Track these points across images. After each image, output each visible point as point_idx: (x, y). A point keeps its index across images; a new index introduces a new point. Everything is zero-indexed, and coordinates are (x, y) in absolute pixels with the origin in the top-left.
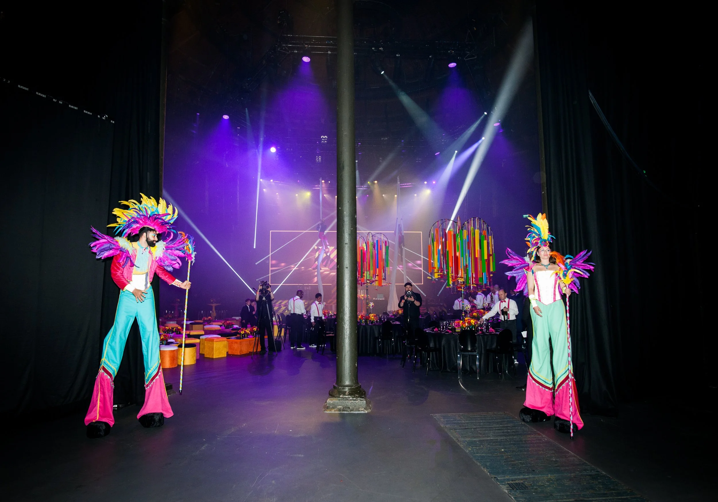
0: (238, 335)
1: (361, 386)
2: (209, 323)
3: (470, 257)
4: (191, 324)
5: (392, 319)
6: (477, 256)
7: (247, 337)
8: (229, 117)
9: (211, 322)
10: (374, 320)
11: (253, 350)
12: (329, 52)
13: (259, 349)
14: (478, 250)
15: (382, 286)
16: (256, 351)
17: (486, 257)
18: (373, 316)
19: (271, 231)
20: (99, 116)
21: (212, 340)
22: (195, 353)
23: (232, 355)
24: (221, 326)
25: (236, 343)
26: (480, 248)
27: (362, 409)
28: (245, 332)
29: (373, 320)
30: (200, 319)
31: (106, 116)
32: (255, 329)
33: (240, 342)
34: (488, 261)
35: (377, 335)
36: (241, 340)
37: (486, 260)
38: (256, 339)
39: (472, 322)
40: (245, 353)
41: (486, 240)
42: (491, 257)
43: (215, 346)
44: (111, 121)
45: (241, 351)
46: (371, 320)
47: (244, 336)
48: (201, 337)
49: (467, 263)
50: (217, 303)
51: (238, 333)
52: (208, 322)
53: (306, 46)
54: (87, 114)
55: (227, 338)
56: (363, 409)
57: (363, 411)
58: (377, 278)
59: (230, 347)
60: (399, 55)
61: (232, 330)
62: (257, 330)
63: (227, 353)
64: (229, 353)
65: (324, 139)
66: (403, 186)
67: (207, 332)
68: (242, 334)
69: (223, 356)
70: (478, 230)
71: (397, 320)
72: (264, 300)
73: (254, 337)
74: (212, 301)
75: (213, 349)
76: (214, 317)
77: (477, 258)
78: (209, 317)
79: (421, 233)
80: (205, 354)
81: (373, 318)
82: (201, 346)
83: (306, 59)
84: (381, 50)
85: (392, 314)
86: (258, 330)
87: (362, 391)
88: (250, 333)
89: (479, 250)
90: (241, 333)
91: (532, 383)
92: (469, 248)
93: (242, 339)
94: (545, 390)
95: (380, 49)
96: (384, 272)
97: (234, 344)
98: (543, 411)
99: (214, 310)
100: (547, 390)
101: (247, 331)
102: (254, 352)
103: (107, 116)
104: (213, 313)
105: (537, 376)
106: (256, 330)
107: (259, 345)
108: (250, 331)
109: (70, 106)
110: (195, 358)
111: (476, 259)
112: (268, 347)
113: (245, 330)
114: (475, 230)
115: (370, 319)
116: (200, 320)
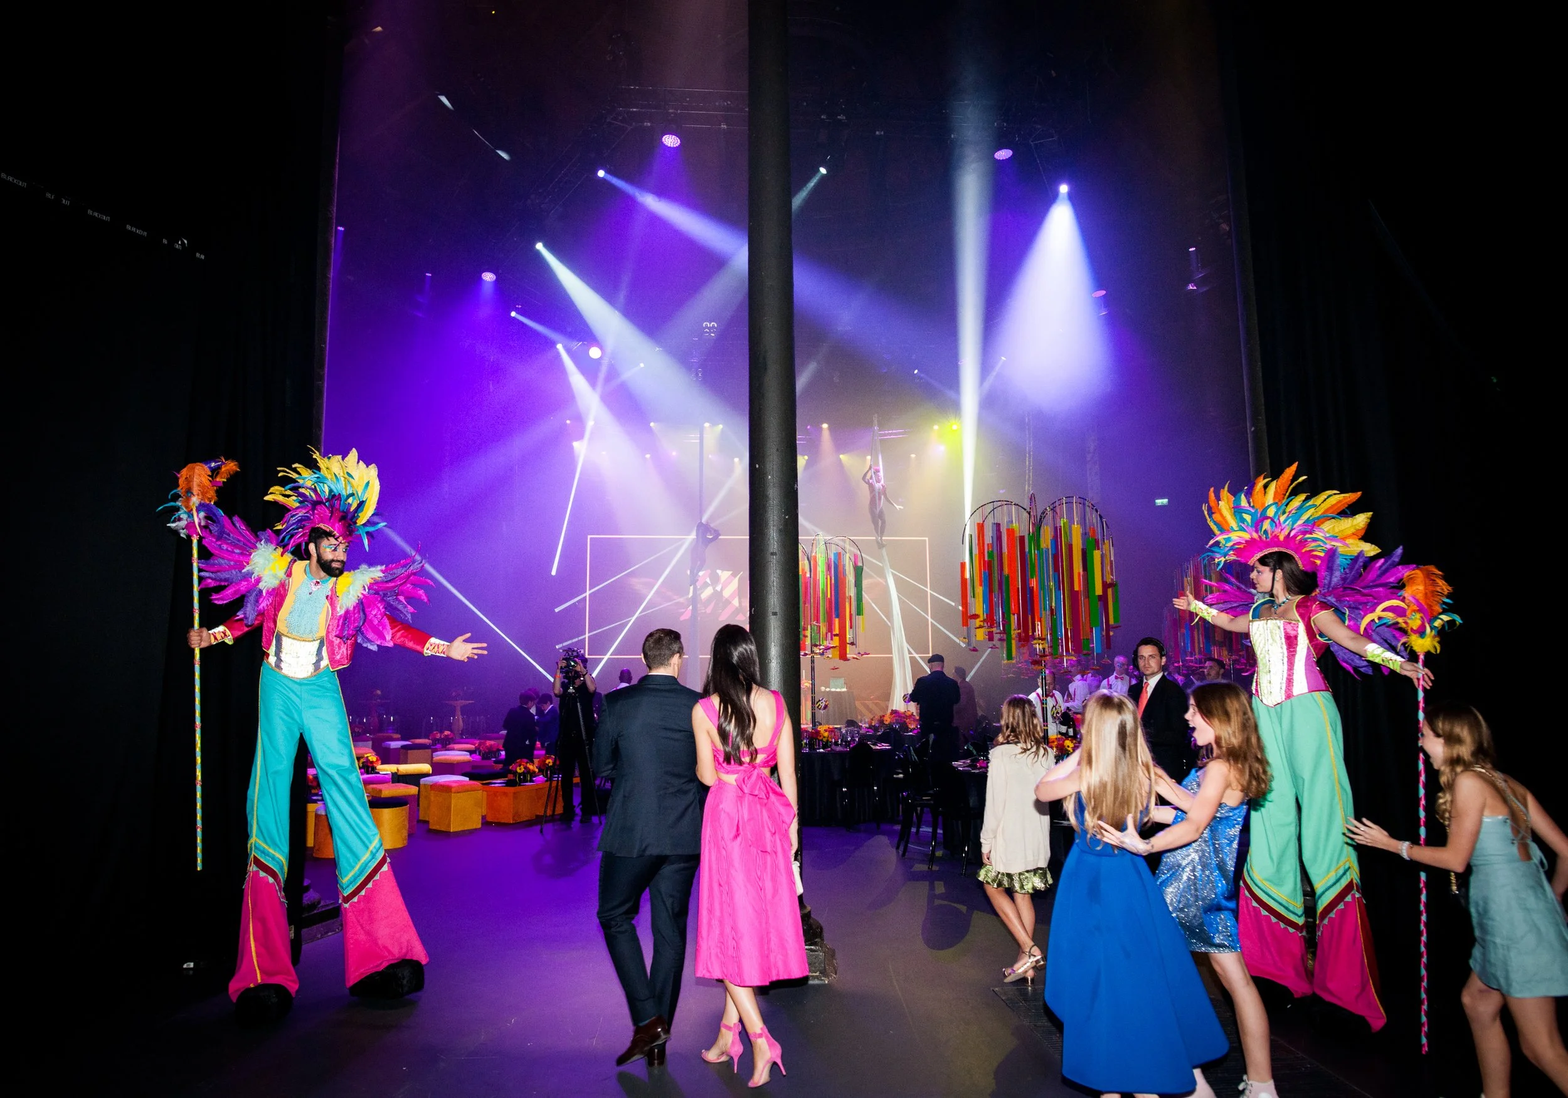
0: (510, 776)
1: (810, 912)
2: (446, 745)
3: (1060, 589)
4: (403, 747)
5: (870, 738)
6: (1076, 588)
7: (531, 781)
8: (495, 277)
9: (449, 744)
10: (830, 740)
11: (545, 812)
12: (724, 126)
13: (559, 810)
14: (1079, 574)
15: (849, 660)
16: (551, 813)
17: (1099, 591)
18: (826, 731)
19: (589, 537)
20: (165, 241)
21: (446, 788)
22: (404, 820)
23: (495, 823)
24: (471, 752)
25: (505, 794)
26: (1085, 568)
27: (814, 974)
28: (526, 768)
29: (828, 740)
30: (427, 737)
31: (183, 242)
32: (549, 762)
33: (514, 793)
34: (1103, 599)
35: (836, 777)
36: (518, 788)
37: (1099, 596)
38: (551, 784)
39: (1068, 747)
40: (526, 819)
41: (1098, 549)
42: (1110, 591)
43: (453, 802)
44: (198, 255)
45: (516, 814)
46: (822, 740)
47: (525, 777)
48: (423, 781)
49: (1053, 604)
50: (465, 700)
51: (510, 772)
52: (443, 744)
53: (670, 111)
54: (135, 233)
55: (483, 784)
56: (817, 974)
57: (818, 979)
58: (836, 642)
59: (491, 805)
60: (882, 133)
61: (495, 762)
62: (554, 763)
63: (484, 818)
64: (489, 819)
65: (710, 328)
66: (885, 435)
67: (440, 768)
68: (520, 774)
69: (474, 827)
70: (1079, 526)
71: (881, 739)
72: (570, 693)
73: (547, 781)
74: (454, 694)
75: (449, 808)
76: (458, 731)
77: (1077, 592)
78: (447, 733)
79: (925, 540)
80: (431, 821)
81: (826, 734)
82: (423, 802)
83: (670, 140)
84: (841, 120)
85: (867, 726)
86: (558, 763)
87: (814, 927)
88: (537, 770)
89: (1082, 573)
90: (516, 772)
91: (1250, 907)
92: (1056, 569)
93: (520, 785)
94: (1286, 929)
95: (839, 117)
96: (851, 628)
97: (499, 798)
98: (1286, 985)
99: (459, 712)
100: (1291, 930)
101: (531, 767)
102: (546, 816)
103: (186, 242)
104: (459, 721)
105: (1264, 889)
106: (551, 764)
107: (560, 799)
108: (537, 767)
109: (90, 212)
110: (405, 833)
111: (1074, 596)
112: (579, 805)
113: (527, 763)
114: (1073, 526)
115: (821, 738)
116: (425, 738)
